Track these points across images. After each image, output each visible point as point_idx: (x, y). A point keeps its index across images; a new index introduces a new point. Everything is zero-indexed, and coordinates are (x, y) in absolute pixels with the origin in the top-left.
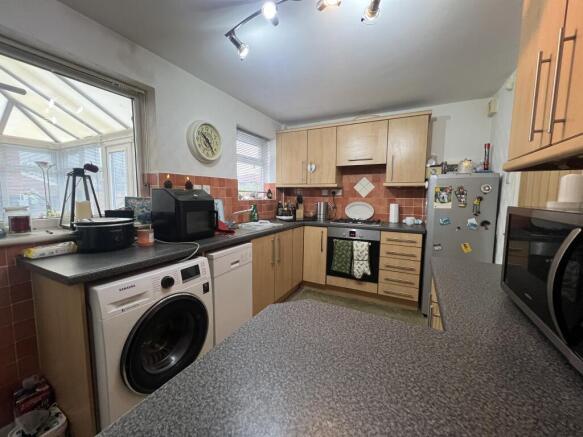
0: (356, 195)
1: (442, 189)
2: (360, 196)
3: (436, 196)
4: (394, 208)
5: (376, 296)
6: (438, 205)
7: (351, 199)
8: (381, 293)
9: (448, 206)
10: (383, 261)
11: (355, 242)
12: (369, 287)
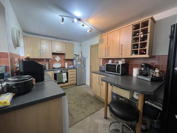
0: (55, 61)
1: (79, 60)
2: (57, 61)
3: (78, 61)
4: (66, 64)
5: (69, 85)
6: (78, 63)
7: (54, 62)
8: (69, 84)
9: (80, 63)
10: (69, 77)
11: (63, 73)
12: (67, 84)
